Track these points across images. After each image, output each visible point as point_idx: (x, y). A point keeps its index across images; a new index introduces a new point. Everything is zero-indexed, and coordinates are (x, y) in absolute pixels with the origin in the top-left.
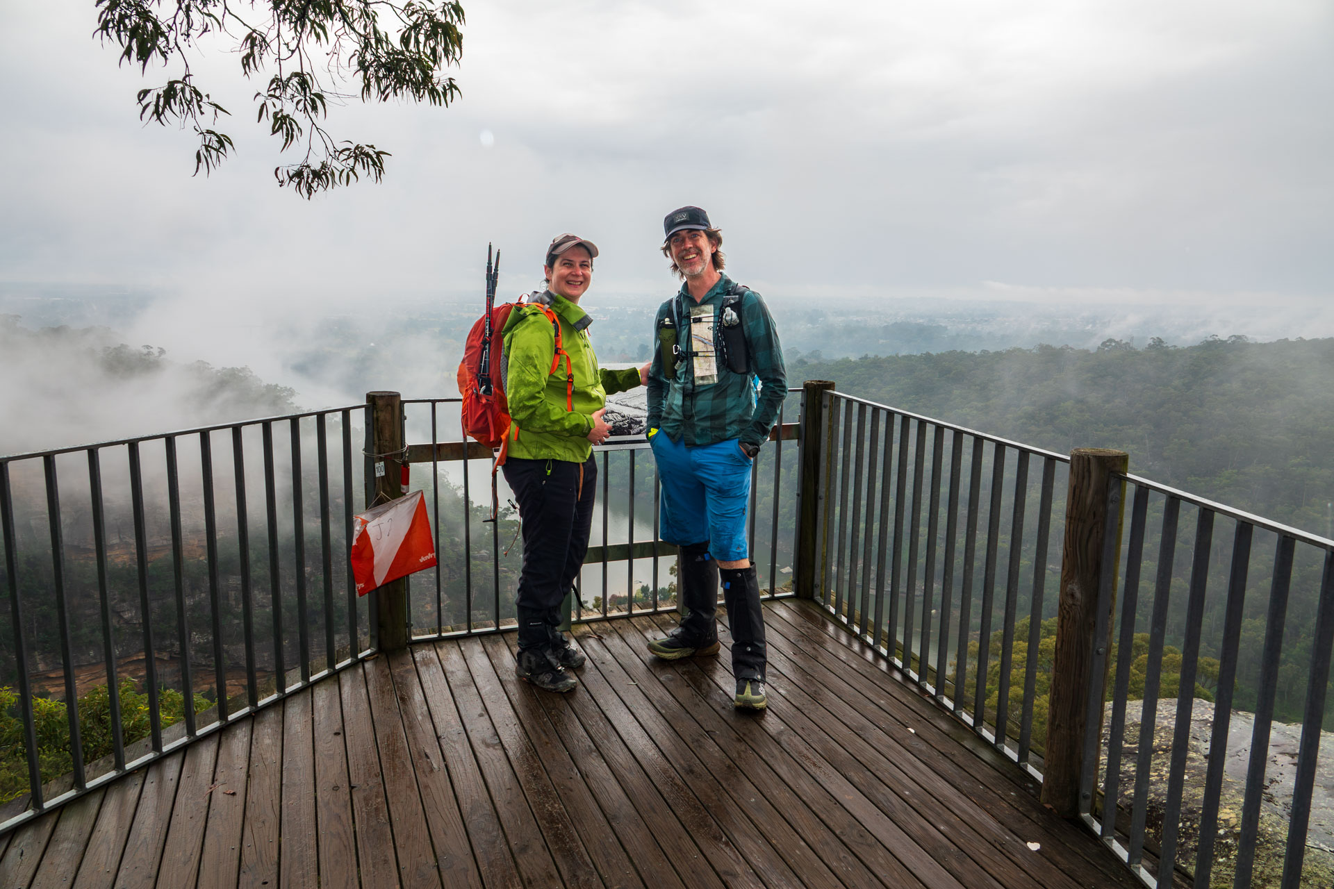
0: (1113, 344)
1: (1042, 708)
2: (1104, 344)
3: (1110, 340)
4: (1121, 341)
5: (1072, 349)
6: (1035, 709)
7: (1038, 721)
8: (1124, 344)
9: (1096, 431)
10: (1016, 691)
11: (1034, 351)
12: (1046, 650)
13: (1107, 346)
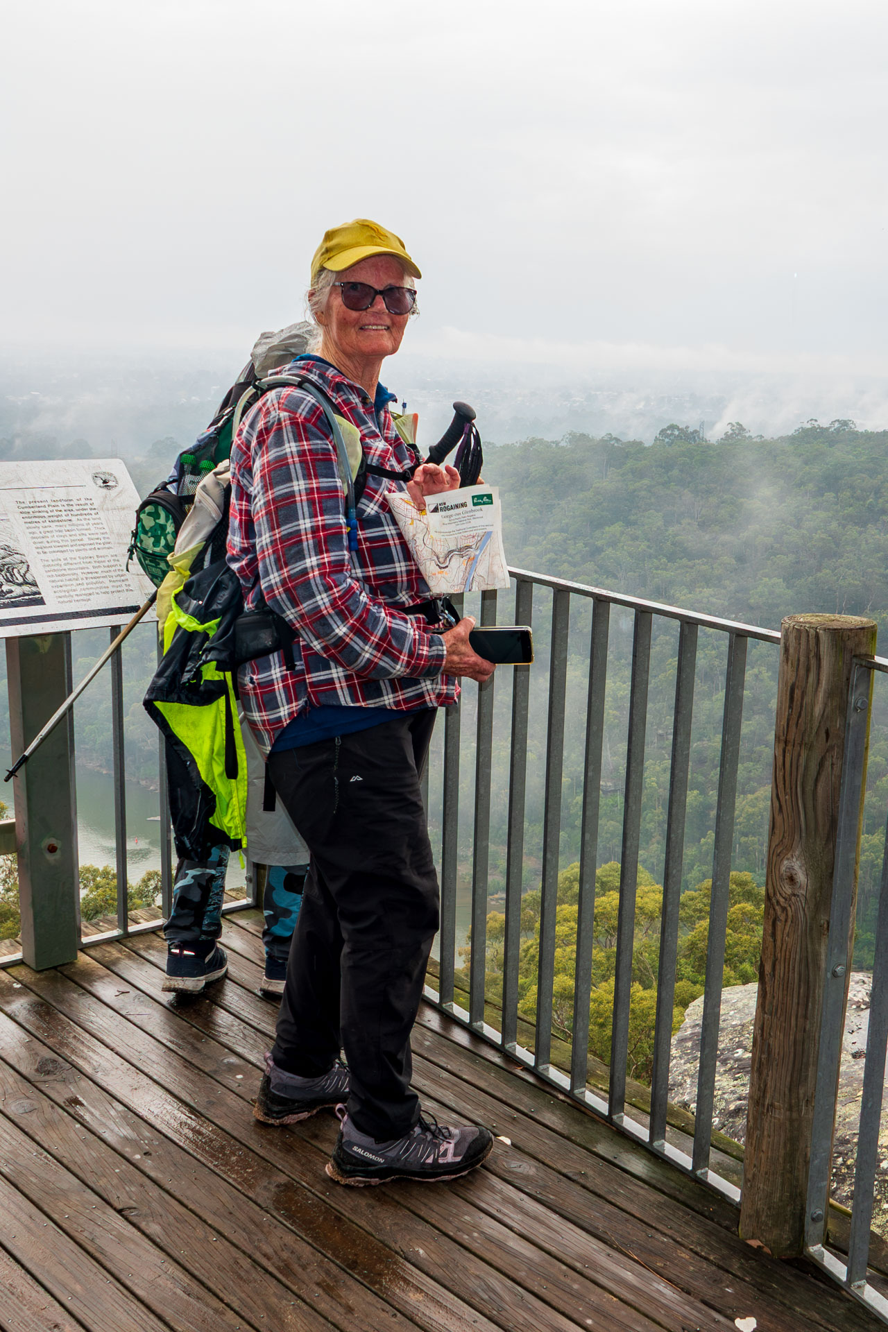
0: (676, 433)
1: (601, 1003)
2: (663, 432)
3: (672, 427)
4: (687, 427)
5: (617, 440)
6: (592, 1006)
7: (595, 1024)
8: (692, 433)
9: (657, 568)
10: (563, 981)
11: (563, 444)
12: (603, 913)
13: (668, 436)
